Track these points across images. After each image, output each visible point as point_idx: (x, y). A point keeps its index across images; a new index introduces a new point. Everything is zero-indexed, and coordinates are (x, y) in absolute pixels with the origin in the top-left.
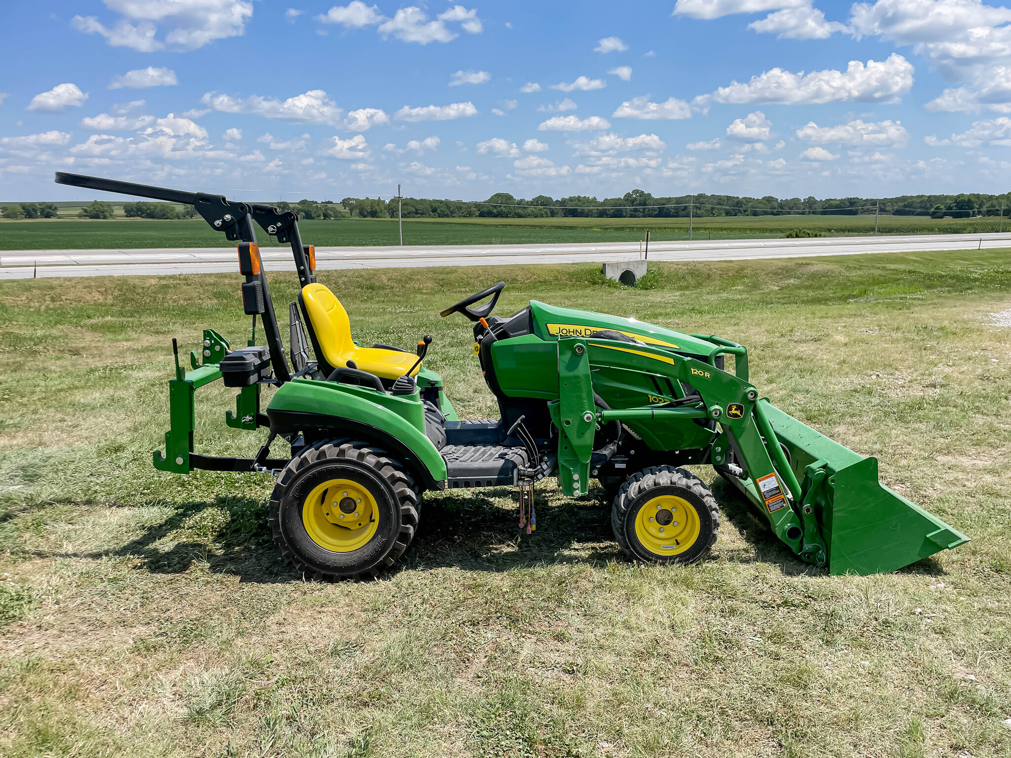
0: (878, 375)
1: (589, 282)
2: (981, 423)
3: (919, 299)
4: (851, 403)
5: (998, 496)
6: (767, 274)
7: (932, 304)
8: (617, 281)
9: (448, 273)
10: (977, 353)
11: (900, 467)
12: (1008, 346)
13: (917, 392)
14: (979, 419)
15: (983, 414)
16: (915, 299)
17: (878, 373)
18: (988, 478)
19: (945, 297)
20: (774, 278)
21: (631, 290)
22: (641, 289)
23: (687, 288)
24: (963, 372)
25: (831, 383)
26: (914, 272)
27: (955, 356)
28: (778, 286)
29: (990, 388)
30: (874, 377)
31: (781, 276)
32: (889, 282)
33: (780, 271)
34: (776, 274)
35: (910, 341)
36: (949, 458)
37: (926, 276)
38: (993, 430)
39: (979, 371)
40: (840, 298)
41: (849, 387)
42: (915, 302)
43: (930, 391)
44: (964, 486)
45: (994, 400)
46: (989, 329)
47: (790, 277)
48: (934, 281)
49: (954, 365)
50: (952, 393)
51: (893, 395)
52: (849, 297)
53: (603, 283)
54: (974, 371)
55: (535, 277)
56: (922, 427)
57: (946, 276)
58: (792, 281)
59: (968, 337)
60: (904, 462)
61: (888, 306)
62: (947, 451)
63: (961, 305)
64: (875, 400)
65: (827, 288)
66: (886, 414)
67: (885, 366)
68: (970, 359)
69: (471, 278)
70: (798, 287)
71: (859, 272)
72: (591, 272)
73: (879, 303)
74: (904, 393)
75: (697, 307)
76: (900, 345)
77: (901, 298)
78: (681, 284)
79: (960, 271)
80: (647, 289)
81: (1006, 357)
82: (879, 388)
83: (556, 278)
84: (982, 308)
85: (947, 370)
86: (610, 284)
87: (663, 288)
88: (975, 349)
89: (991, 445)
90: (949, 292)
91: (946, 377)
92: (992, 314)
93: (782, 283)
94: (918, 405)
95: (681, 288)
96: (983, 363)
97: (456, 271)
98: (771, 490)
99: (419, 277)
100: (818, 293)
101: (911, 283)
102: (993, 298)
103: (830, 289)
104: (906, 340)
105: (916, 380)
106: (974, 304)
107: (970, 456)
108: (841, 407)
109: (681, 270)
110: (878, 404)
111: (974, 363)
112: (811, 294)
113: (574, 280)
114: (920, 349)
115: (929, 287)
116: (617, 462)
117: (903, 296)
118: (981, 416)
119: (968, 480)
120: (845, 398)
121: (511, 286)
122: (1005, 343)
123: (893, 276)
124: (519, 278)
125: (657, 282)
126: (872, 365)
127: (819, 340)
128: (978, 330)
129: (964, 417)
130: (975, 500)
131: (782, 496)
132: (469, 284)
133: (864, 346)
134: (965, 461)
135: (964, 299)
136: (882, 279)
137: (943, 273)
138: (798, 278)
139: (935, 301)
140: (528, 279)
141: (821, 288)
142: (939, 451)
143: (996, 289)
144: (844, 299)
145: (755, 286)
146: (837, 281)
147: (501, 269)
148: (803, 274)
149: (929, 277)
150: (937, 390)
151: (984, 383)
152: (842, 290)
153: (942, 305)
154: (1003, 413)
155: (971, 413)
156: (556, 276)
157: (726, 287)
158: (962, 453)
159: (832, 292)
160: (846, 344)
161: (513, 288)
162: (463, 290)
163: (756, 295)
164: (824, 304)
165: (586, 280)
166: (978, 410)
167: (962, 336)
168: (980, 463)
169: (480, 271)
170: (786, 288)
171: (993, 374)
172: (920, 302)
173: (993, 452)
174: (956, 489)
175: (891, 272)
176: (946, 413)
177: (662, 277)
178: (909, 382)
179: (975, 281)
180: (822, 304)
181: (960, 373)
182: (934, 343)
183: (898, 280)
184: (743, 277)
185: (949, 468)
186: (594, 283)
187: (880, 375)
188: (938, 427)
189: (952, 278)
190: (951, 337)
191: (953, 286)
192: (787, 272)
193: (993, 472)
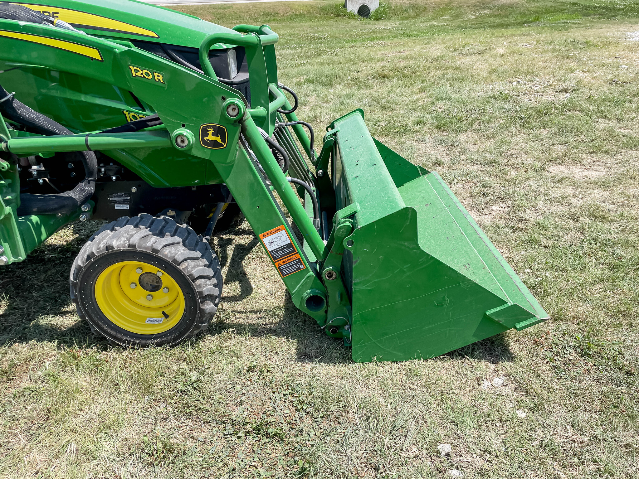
0: (518, 82)
1: (334, 14)
2: (602, 128)
3: (576, 23)
4: (484, 109)
5: (604, 219)
6: (468, 7)
7: (585, 27)
8: (356, 13)
9: (225, 8)
10: (610, 60)
11: (508, 181)
12: (637, 54)
13: (548, 98)
14: (602, 124)
15: (606, 118)
16: (573, 23)
17: (519, 80)
18: (598, 193)
19: (595, 22)
20: (473, 9)
21: (366, 20)
22: (374, 20)
23: (407, 18)
24: (595, 77)
25: (474, 91)
26: (576, 4)
27: (591, 63)
28: (475, 16)
29: (616, 92)
30: (515, 83)
31: (478, 8)
32: (557, 11)
33: (478, 4)
34: (475, 6)
35: (557, 51)
36: (562, 168)
37: (584, 7)
38: (612, 136)
39: (610, 76)
40: (518, 24)
41: (490, 94)
42: (573, 25)
43: (561, 96)
44: (570, 205)
45: (619, 104)
46: (624, 42)
47: (484, 8)
48: (590, 10)
49: (589, 71)
50: (580, 99)
51: (526, 101)
52: (526, 22)
53: (345, 15)
54: (605, 76)
55: (293, 11)
56: (544, 133)
57: (599, 7)
58: (486, 11)
59: (606, 48)
60: (513, 174)
61: (552, 28)
62: (561, 160)
63: (606, 28)
64: (508, 106)
65: (510, 17)
66: (513, 120)
67: (528, 73)
68: (603, 65)
69: (243, 13)
70: (489, 16)
71: (536, 4)
72: (336, 7)
73: (546, 26)
74: (537, 98)
75: (407, 32)
76: (547, 55)
77: (563, 23)
78: (404, 15)
79: (610, 3)
80: (378, 20)
81: (635, 64)
82: (516, 94)
83: (309, 12)
84: (621, 29)
85: (582, 76)
86: (351, 16)
87: (390, 19)
88: (610, 57)
89: (607, 152)
90: (599, 18)
91: (579, 82)
92: (628, 33)
93: (478, 14)
94: (547, 110)
95: (403, 19)
96: (614, 69)
97: (231, 6)
98: (282, 249)
99: (201, 12)
100: (504, 20)
101: (573, 12)
102: (630, 23)
103: (513, 17)
104: (554, 50)
105: (551, 85)
106: (616, 27)
107: (584, 165)
108: (474, 114)
109: (405, 5)
110: (510, 110)
111: (607, 69)
112: (498, 20)
113: (322, 13)
114: (563, 57)
115: (585, 15)
116: (116, 202)
117: (565, 21)
118: (603, 120)
119: (575, 196)
120: (481, 105)
121: (273, 18)
122: (636, 52)
123: (560, 7)
124: (280, 12)
125: (386, 14)
126: (517, 72)
127: (483, 53)
128: (615, 43)
129: (587, 122)
130: (577, 225)
131: (297, 256)
132: (240, 17)
133: (517, 57)
134: (578, 172)
135: (609, 23)
136: (552, 9)
137: (597, 5)
138: (491, 9)
139: (588, 25)
140: (287, 13)
141: (506, 16)
142: (554, 161)
143: (634, 16)
144: (521, 24)
145: (458, 16)
146: (519, 11)
147: (267, 5)
148: (494, 6)
149: (586, 8)
150: (568, 95)
151: (612, 87)
152: (522, 17)
153: (592, 27)
154: (626, 117)
155: (594, 118)
156: (309, 10)
157: (436, 17)
158: (577, 162)
159: (514, 19)
160: (503, 55)
161: (274, 20)
162: (235, 22)
163: (457, 22)
164: (505, 28)
165: (332, 13)
166: (602, 115)
167: (601, 48)
168: (593, 174)
169: (251, 7)
170: (480, 17)
171: (621, 78)
172: (576, 25)
173: (609, 161)
174: (559, 209)
175: (560, 4)
176: (570, 117)
177: (389, 10)
178: (545, 87)
179: (619, 11)
180: (504, 28)
181: (592, 78)
182: (577, 53)
183: (565, 10)
184: (450, 9)
185: (559, 181)
186: (338, 16)
187: (521, 82)
188: (559, 133)
189: (603, 8)
190: (592, 48)
191: (602, 14)
192: (483, 4)
193: (603, 185)
